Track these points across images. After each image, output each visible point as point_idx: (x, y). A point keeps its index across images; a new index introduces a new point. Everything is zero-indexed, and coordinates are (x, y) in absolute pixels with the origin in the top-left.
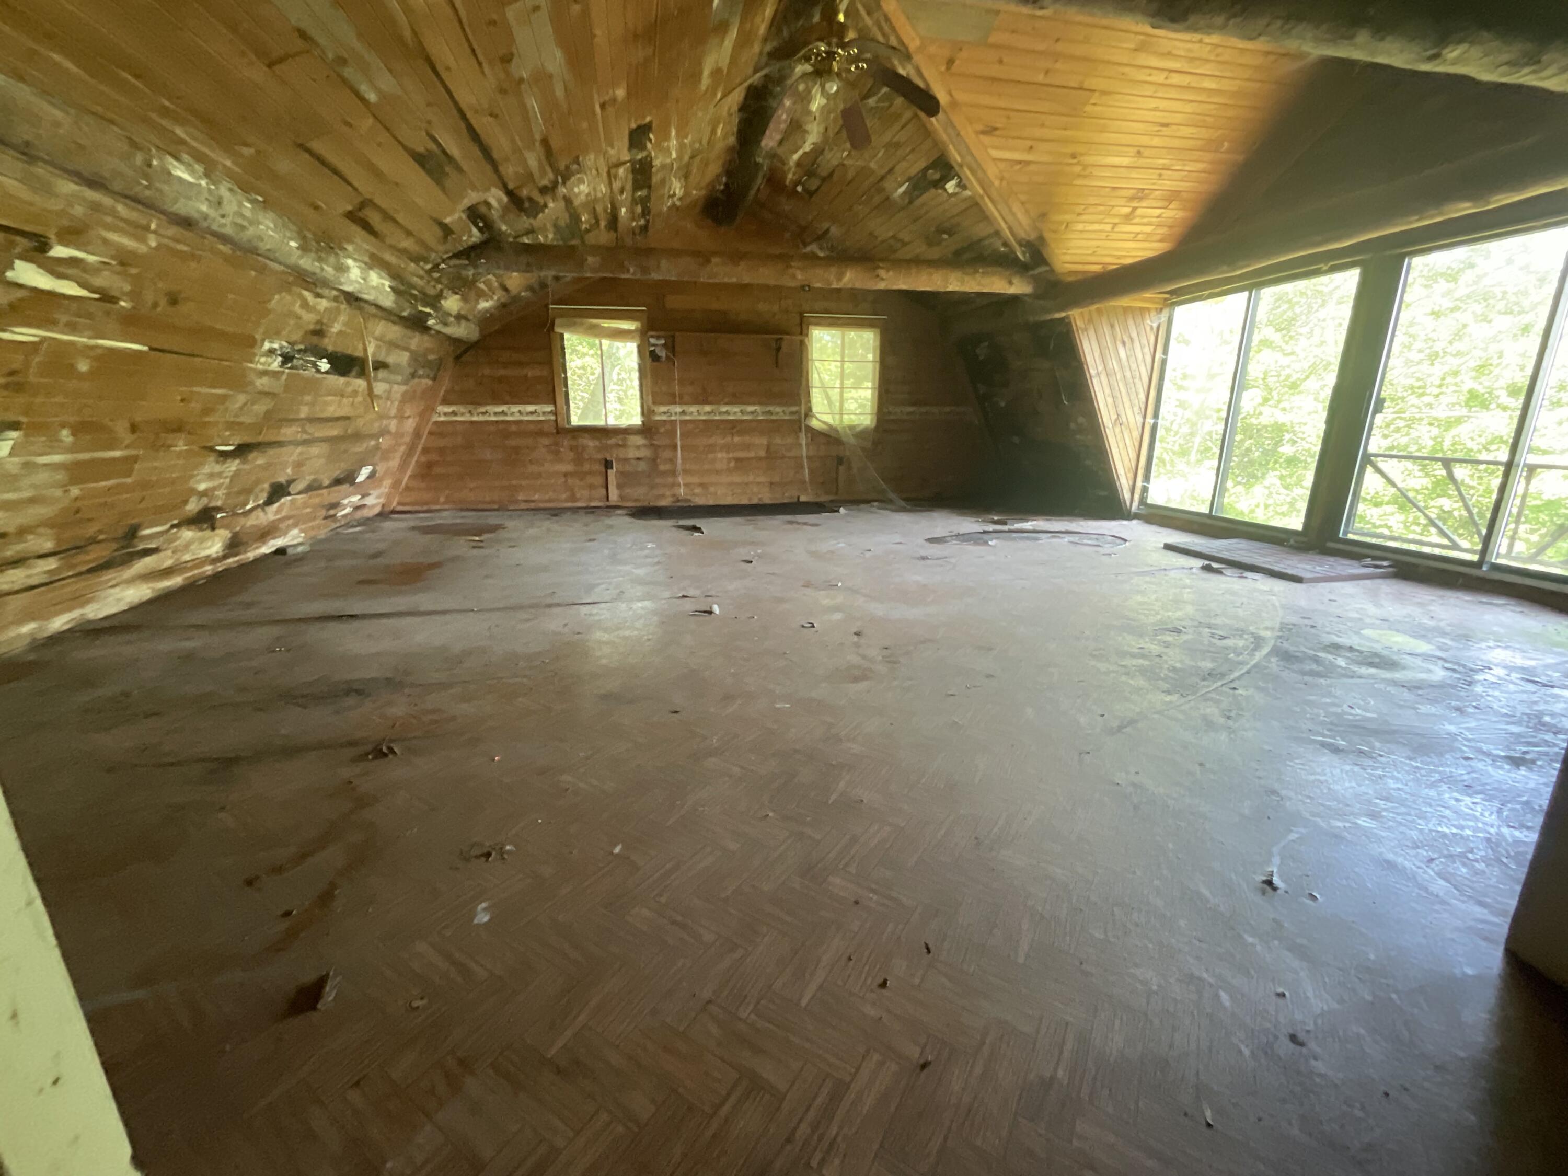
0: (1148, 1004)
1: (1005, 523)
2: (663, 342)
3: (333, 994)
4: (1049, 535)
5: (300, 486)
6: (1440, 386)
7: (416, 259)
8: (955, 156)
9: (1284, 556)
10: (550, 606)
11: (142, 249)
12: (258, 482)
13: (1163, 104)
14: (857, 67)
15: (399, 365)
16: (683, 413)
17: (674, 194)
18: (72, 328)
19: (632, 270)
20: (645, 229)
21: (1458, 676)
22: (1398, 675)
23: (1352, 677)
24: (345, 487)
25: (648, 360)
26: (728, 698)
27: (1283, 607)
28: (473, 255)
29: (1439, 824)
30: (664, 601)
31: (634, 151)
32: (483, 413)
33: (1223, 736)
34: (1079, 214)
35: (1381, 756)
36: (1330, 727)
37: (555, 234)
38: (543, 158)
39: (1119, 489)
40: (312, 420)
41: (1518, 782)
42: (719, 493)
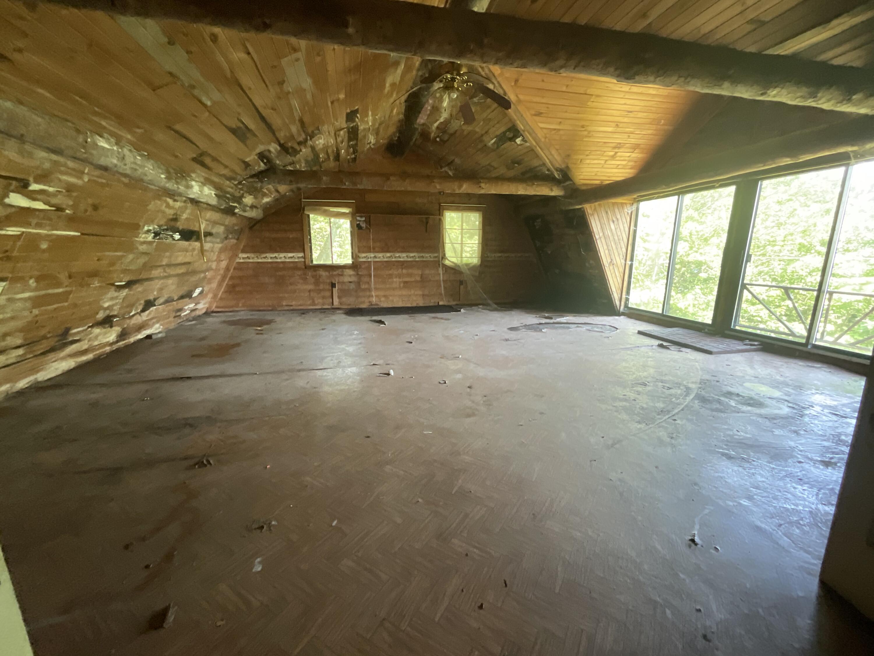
0: (627, 617)
1: (551, 318)
2: (364, 219)
3: (173, 617)
4: (576, 325)
5: (161, 300)
6: (784, 241)
7: (230, 179)
8: (521, 127)
9: (703, 338)
10: (299, 371)
11: (79, 182)
12: (138, 300)
13: (628, 102)
14: (467, 85)
15: (218, 233)
16: (375, 257)
17: (371, 142)
18: (39, 226)
19: (347, 184)
20: (354, 160)
21: (795, 411)
22: (763, 411)
23: (738, 413)
24: (187, 300)
25: (356, 229)
26: (398, 428)
27: (702, 369)
28: (260, 176)
29: (785, 503)
30: (363, 368)
31: (348, 123)
32: (264, 258)
33: (669, 450)
34: (587, 155)
35: (754, 461)
36: (726, 443)
37: (306, 164)
38: (300, 128)
39: (613, 299)
40: (169, 265)
41: (827, 477)
42: (395, 300)
